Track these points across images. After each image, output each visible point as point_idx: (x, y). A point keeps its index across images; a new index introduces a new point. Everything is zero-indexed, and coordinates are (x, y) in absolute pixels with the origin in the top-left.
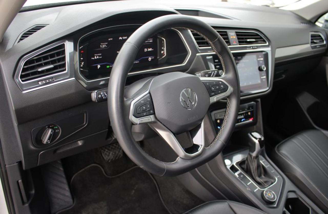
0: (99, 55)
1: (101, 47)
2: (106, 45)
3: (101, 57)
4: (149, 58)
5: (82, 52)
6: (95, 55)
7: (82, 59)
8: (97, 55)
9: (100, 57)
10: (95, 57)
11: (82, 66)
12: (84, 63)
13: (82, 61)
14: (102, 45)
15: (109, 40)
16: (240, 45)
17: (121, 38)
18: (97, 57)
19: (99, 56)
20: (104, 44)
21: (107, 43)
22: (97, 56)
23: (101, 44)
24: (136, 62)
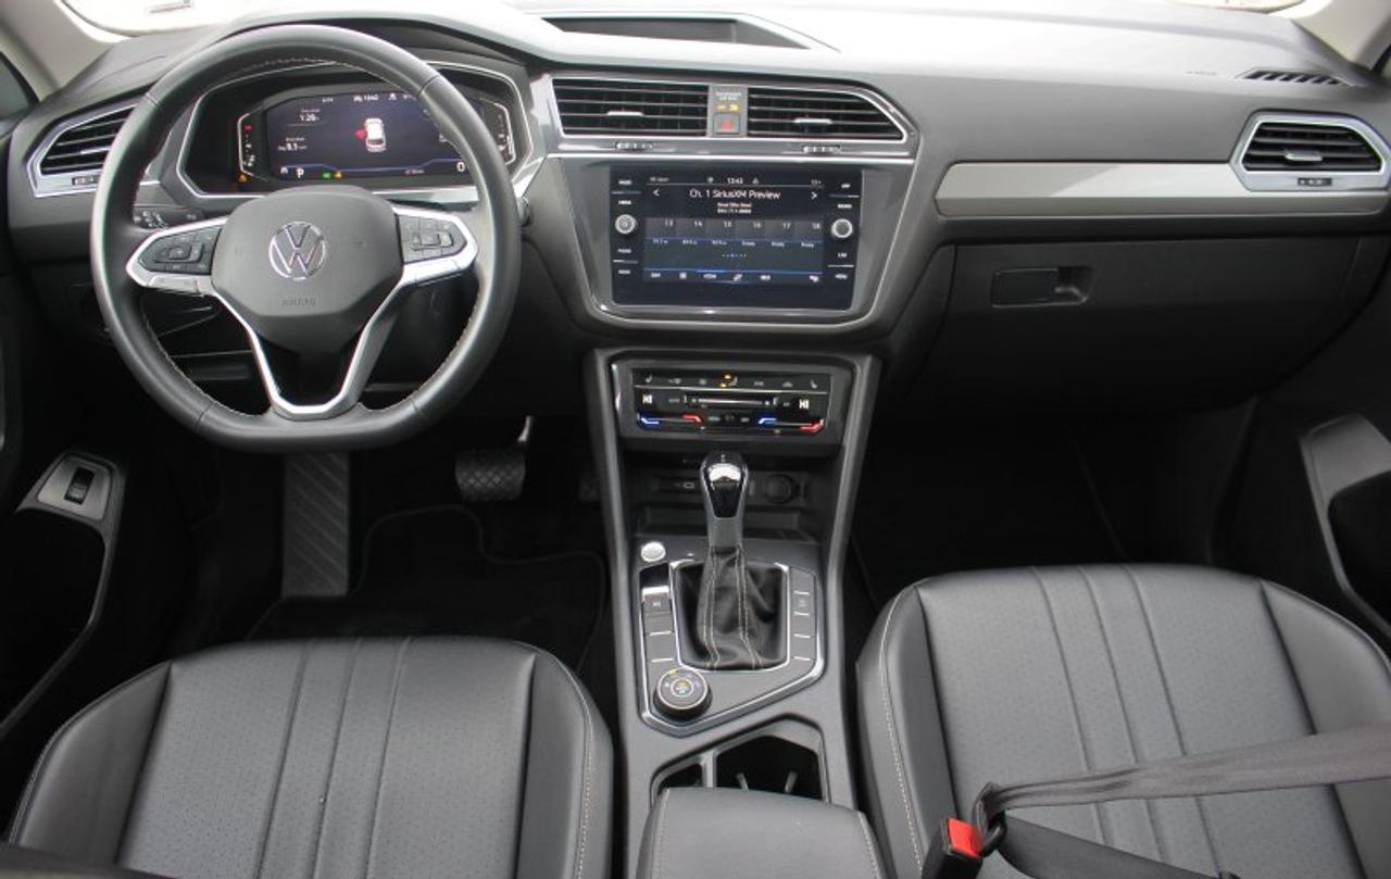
0: (298, 139)
1: (302, 118)
2: (317, 115)
3: (304, 147)
4: (456, 163)
5: (249, 128)
6: (287, 139)
7: (249, 146)
8: (292, 140)
9: (302, 148)
10: (289, 146)
11: (250, 165)
12: (256, 159)
13: (251, 152)
14: (305, 114)
15: (324, 100)
16: (749, 135)
17: (358, 98)
18: (293, 146)
19: (299, 143)
20: (310, 113)
21: (318, 111)
22: (292, 143)
23: (303, 111)
24: (414, 172)
